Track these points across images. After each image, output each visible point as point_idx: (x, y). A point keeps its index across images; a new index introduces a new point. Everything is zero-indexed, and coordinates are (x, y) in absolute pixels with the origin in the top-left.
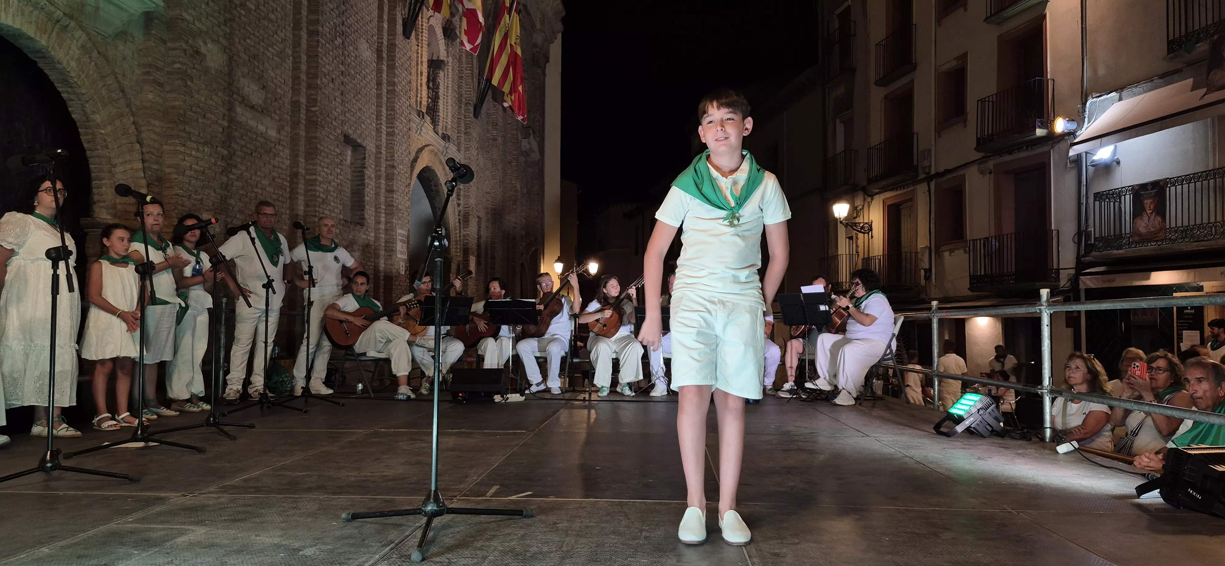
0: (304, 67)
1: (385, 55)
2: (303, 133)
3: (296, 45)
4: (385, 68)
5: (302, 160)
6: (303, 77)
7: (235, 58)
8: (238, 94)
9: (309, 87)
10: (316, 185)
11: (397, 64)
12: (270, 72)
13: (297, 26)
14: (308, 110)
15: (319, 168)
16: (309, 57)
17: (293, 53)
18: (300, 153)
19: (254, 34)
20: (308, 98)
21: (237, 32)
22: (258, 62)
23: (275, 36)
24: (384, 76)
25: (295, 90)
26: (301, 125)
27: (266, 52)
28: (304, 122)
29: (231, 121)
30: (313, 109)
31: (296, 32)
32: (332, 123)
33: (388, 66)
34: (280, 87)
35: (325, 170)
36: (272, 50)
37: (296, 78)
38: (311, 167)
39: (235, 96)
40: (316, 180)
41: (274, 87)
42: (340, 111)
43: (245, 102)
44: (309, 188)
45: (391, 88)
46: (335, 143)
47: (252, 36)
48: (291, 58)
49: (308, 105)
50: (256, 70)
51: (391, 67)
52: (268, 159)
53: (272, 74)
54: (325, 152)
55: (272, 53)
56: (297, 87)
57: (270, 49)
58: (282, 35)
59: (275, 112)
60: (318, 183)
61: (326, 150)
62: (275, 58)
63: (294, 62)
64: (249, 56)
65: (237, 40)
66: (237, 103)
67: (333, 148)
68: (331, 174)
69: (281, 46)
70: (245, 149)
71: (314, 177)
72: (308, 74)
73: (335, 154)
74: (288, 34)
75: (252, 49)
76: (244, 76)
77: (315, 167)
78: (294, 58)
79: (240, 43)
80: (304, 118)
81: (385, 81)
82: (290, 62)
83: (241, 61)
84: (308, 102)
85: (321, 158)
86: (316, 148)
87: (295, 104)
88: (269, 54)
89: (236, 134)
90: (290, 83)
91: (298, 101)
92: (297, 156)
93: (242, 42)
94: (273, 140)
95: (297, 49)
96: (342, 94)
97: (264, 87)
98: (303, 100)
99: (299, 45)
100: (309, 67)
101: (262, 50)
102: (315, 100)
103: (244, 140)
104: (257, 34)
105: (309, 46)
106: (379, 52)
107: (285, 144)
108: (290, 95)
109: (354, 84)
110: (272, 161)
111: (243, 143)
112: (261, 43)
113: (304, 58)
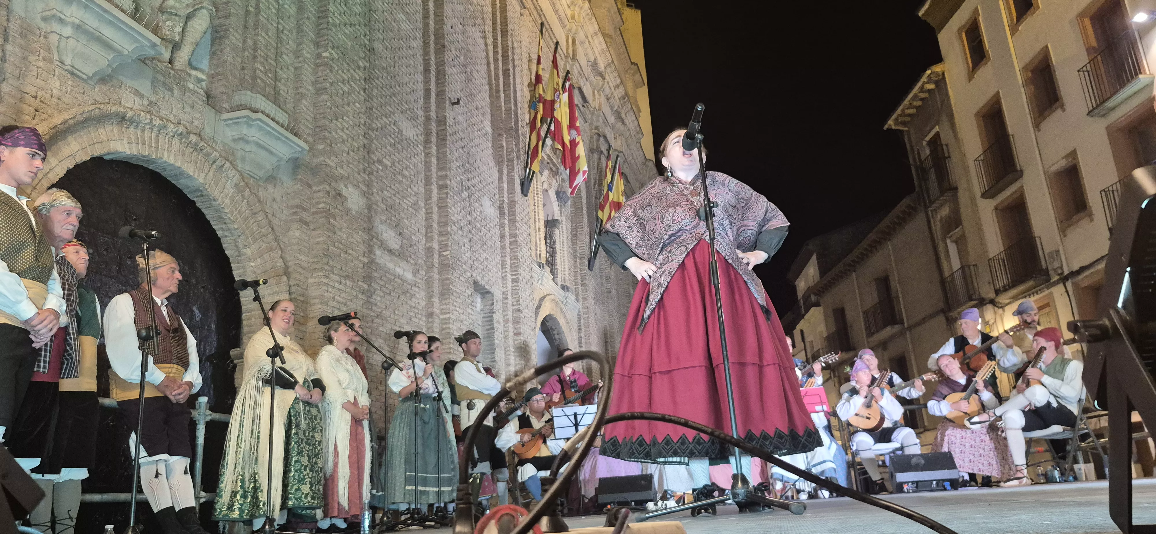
0: (435, 217)
1: (506, 211)
2: (436, 276)
3: (428, 198)
4: (506, 222)
5: (436, 300)
6: (435, 225)
7: (374, 206)
8: (377, 238)
9: (441, 234)
10: (449, 323)
11: (517, 218)
12: (405, 220)
13: (428, 182)
14: (440, 255)
15: (452, 308)
16: (439, 208)
17: (425, 205)
18: (434, 294)
19: (390, 187)
20: (440, 244)
21: (375, 184)
22: (395, 212)
23: (409, 190)
24: (507, 229)
25: (428, 238)
26: (435, 268)
27: (401, 202)
28: (437, 266)
29: (372, 262)
30: (445, 253)
31: (428, 187)
32: (462, 266)
33: (510, 221)
34: (415, 234)
35: (458, 309)
36: (407, 202)
37: (429, 227)
38: (445, 307)
39: (374, 240)
40: (449, 318)
41: (409, 233)
42: (469, 256)
43: (383, 245)
44: (444, 326)
45: (513, 239)
46: (466, 284)
47: (388, 188)
48: (424, 210)
49: (441, 250)
50: (393, 218)
51: (513, 221)
52: (405, 300)
53: (407, 223)
54: (457, 293)
55: (407, 204)
56: (429, 235)
57: (405, 200)
58: (415, 189)
59: (410, 257)
60: (452, 321)
61: (458, 290)
62: (410, 209)
63: (427, 213)
64: (386, 205)
65: (375, 190)
66: (376, 246)
67: (464, 290)
68: (463, 313)
69: (415, 198)
70: (384, 289)
71: (447, 316)
72: (439, 223)
73: (466, 295)
74: (420, 188)
75: (389, 199)
76: (382, 223)
77: (448, 306)
78: (426, 210)
79: (378, 193)
80: (437, 262)
81: (507, 233)
82: (423, 212)
83: (379, 209)
84: (441, 248)
85: (453, 298)
86: (449, 289)
87: (429, 250)
88: (404, 205)
89: (375, 274)
90: (423, 231)
91: (431, 247)
92: (431, 297)
93: (380, 192)
94: (410, 282)
95: (430, 201)
96: (470, 241)
97: (400, 234)
98: (436, 246)
99: (430, 197)
100: (440, 217)
101: (398, 201)
102: (446, 245)
103: (383, 280)
104: (393, 187)
105: (440, 198)
106: (501, 208)
107: (420, 286)
108: (423, 242)
109: (480, 236)
110: (409, 301)
111: (382, 283)
112: (397, 195)
113: (435, 209)
